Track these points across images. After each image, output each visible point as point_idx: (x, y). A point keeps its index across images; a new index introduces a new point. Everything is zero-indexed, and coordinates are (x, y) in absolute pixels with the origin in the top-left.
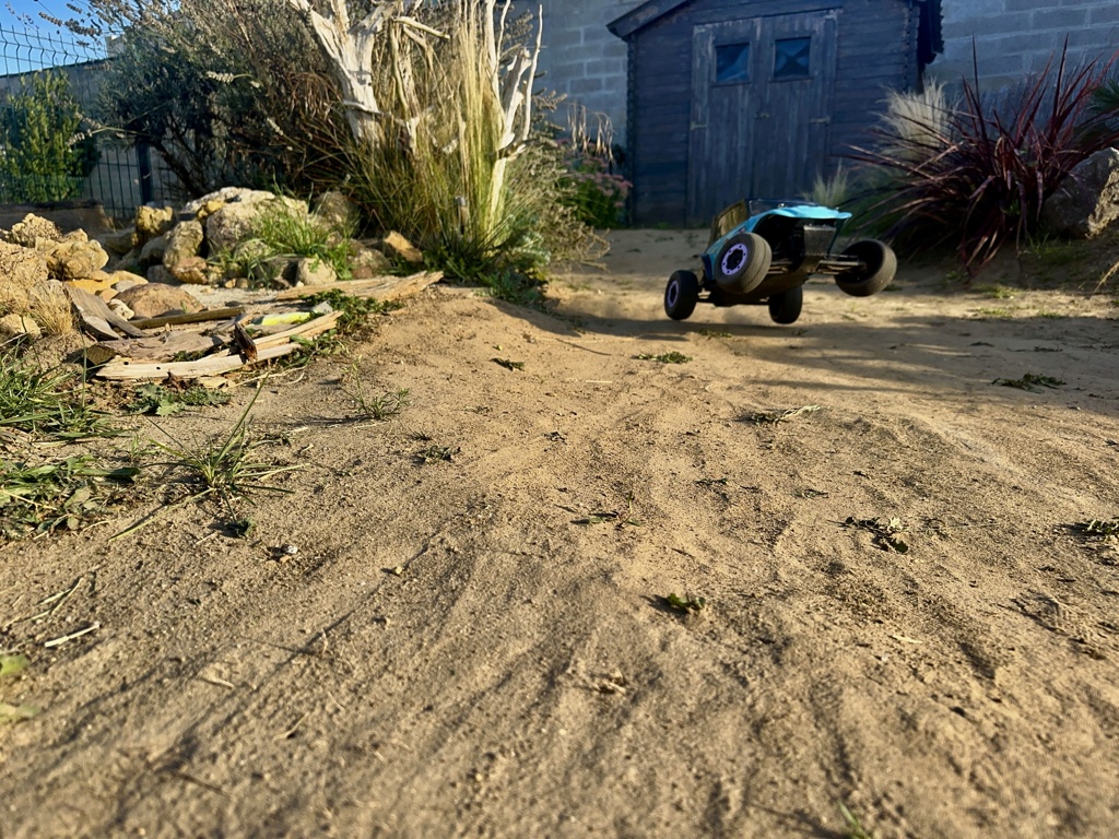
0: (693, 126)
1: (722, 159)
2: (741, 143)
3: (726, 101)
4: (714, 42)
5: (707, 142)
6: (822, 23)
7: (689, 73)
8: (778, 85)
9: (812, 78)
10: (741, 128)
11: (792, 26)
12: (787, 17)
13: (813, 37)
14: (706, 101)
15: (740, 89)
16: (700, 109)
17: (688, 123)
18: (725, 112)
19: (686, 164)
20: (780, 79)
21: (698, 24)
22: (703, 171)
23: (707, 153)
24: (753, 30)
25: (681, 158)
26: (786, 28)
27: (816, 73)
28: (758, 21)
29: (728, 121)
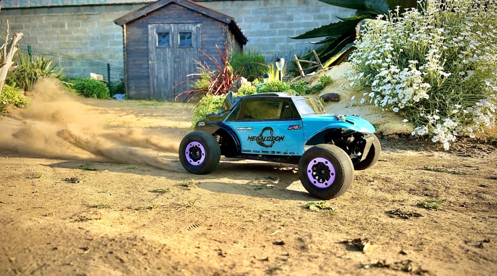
0: (150, 62)
1: (162, 76)
2: (169, 70)
3: (162, 54)
4: (156, 31)
5: (156, 69)
6: (195, 28)
7: (147, 42)
8: (181, 49)
9: (193, 48)
10: (169, 64)
11: (185, 28)
12: (183, 24)
13: (192, 33)
14: (154, 53)
15: (167, 50)
16: (152, 56)
17: (148, 61)
18: (162, 58)
19: (148, 77)
20: (182, 47)
21: (150, 24)
22: (155, 80)
23: (156, 73)
24: (171, 28)
25: (146, 74)
26: (183, 28)
27: (194, 46)
28: (172, 25)
29: (164, 61)
